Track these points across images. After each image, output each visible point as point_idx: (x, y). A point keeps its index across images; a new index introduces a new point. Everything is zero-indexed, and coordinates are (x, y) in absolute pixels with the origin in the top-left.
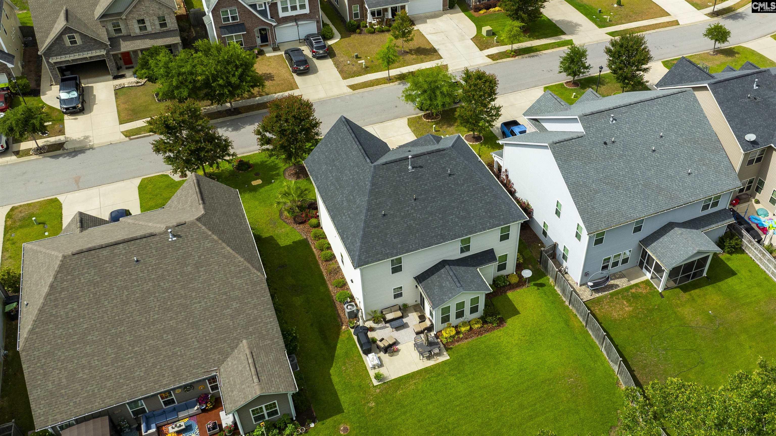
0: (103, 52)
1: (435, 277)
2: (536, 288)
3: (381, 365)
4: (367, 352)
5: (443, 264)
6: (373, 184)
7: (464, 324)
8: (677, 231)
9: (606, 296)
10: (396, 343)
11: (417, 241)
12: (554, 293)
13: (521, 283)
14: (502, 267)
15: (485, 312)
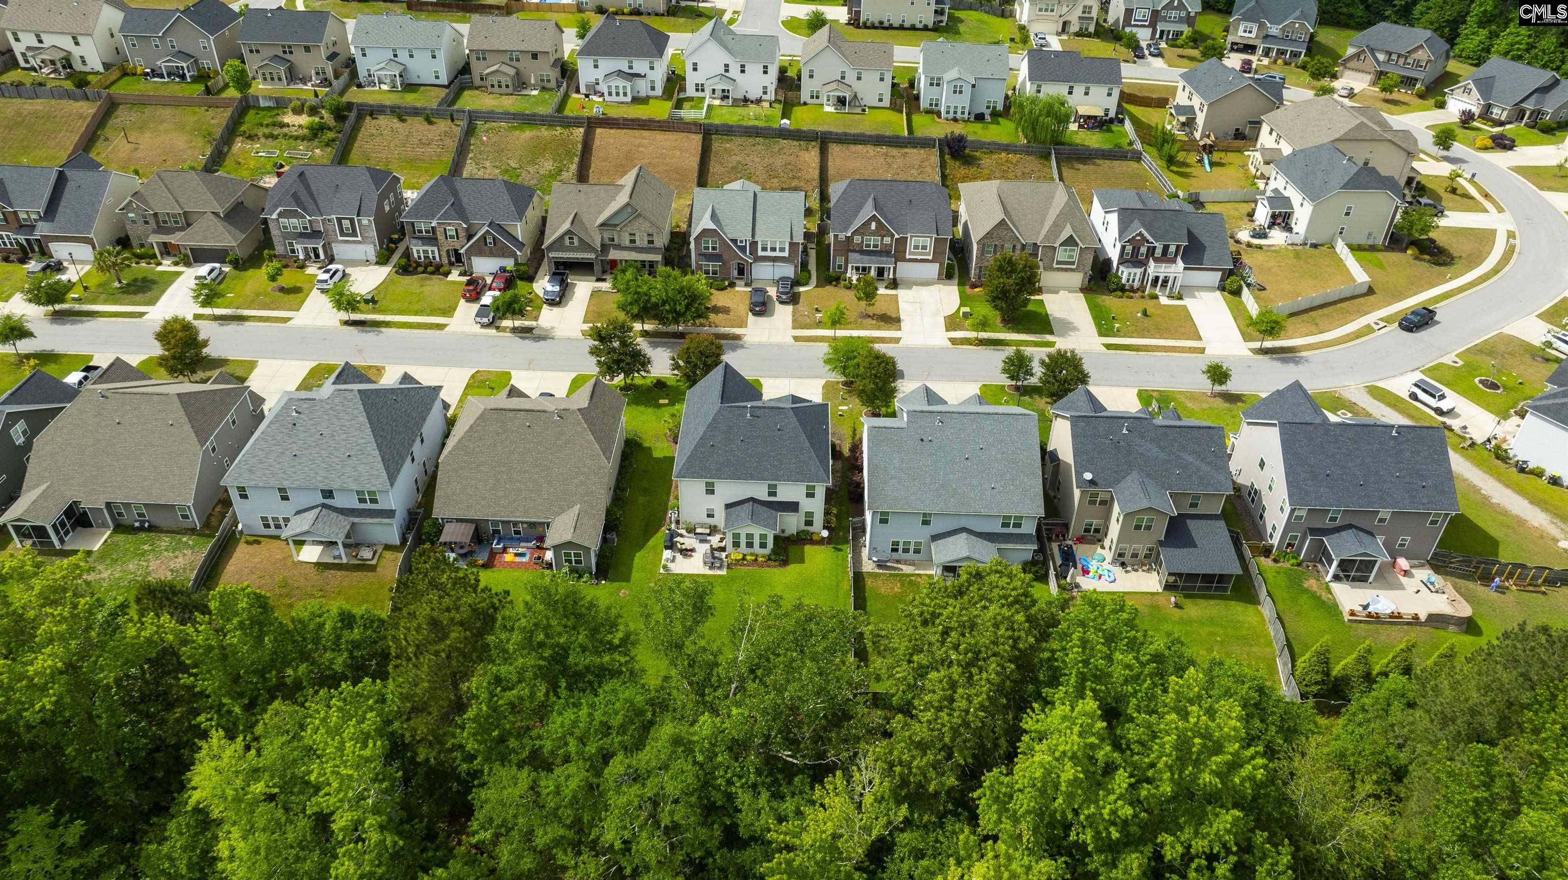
0: (593, 256)
1: (738, 508)
2: (832, 550)
3: (673, 560)
4: (667, 548)
5: (752, 499)
6: (714, 420)
7: (752, 554)
8: (964, 535)
9: (884, 574)
10: (692, 550)
11: (729, 473)
12: (845, 559)
13: (822, 542)
14: (809, 523)
15: (773, 550)
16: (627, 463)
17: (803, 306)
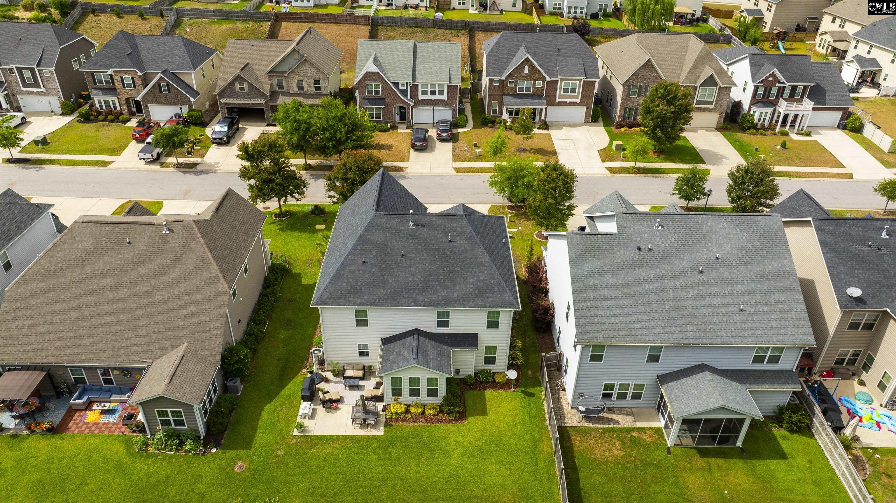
0: (263, 102)
1: (399, 343)
2: (523, 395)
4: (305, 398)
5: (417, 332)
7: (417, 405)
8: (707, 375)
9: (596, 430)
10: (339, 401)
11: (386, 297)
12: (540, 408)
13: (507, 384)
14: (490, 360)
15: (445, 399)
16: (269, 290)
17: (462, 143)
